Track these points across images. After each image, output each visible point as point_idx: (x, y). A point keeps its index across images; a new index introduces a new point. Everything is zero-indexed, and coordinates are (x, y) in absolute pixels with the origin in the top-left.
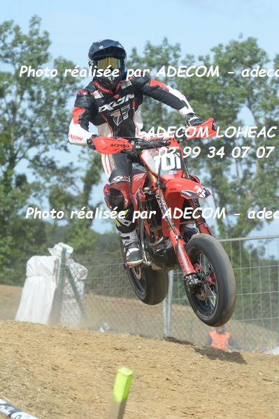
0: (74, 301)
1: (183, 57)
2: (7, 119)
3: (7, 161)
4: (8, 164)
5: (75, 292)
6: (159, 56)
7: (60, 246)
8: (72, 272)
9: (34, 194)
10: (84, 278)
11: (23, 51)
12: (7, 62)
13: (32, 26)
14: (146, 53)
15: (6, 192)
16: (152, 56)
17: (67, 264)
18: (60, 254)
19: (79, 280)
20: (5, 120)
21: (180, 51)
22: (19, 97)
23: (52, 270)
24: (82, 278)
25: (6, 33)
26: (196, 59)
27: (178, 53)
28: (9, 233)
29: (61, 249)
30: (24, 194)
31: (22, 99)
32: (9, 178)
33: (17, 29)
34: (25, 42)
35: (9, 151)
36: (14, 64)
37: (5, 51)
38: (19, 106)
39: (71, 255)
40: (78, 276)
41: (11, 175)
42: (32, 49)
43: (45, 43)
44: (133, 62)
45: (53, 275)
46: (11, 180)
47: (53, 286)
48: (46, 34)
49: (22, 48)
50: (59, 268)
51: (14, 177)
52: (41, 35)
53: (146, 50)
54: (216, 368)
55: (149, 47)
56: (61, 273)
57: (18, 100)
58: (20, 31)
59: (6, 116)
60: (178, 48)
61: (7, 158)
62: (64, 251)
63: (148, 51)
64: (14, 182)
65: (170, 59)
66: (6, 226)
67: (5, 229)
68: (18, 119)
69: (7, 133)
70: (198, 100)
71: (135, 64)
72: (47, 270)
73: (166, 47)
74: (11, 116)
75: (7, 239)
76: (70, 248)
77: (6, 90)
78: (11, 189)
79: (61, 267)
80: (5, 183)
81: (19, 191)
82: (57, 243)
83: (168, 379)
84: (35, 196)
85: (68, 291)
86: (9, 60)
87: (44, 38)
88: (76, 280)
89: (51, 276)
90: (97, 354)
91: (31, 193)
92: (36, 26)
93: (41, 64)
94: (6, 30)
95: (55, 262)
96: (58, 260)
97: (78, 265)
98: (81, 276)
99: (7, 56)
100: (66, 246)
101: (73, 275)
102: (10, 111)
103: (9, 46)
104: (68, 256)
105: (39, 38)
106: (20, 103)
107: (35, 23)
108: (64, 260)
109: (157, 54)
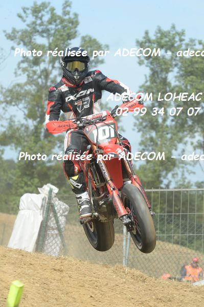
0: (56, 232)
1: (187, 41)
2: (40, 83)
3: (38, 117)
4: (38, 119)
5: (57, 225)
6: (167, 39)
7: (48, 186)
8: (56, 208)
9: (58, 145)
10: (66, 213)
11: (57, 28)
12: (43, 36)
13: (64, 8)
14: (157, 36)
15: (36, 142)
16: (161, 38)
17: (53, 202)
18: (47, 193)
19: (61, 215)
20: (38, 83)
21: (184, 36)
22: (51, 65)
23: (40, 206)
24: (64, 214)
25: (43, 13)
26: (197, 42)
27: (183, 37)
28: (36, 176)
29: (49, 189)
30: (50, 144)
31: (53, 67)
32: (39, 131)
33: (53, 10)
34: (58, 21)
35: (40, 110)
36: (49, 39)
37: (42, 27)
38: (51, 73)
39: (56, 194)
40: (61, 212)
41: (41, 129)
42: (64, 27)
43: (74, 23)
44: (145, 42)
45: (41, 210)
46: (40, 133)
47: (40, 219)
48: (76, 15)
49: (56, 25)
50: (46, 204)
51: (43, 130)
52: (72, 16)
53: (157, 33)
54: (133, 290)
55: (160, 31)
56: (47, 208)
57: (50, 68)
58: (55, 11)
59: (40, 80)
60: (182, 33)
61: (38, 115)
62: (51, 191)
63: (159, 35)
64: (42, 134)
65: (176, 42)
66: (34, 170)
67: (33, 172)
68: (49, 84)
69: (39, 94)
70: (196, 76)
71: (147, 44)
72: (36, 205)
73: (174, 32)
74: (44, 81)
75: (34, 181)
76: (56, 188)
77: (41, 60)
78: (40, 140)
79: (47, 204)
80: (35, 135)
81: (46, 142)
82: (46, 184)
83: (91, 297)
84: (59, 147)
85: (52, 223)
86: (45, 35)
87: (74, 18)
88: (59, 215)
89: (39, 211)
90: (38, 273)
91: (56, 144)
92: (68, 9)
93: (70, 40)
94: (43, 10)
95: (43, 199)
96: (46, 198)
97: (61, 203)
98: (64, 212)
99: (43, 32)
100: (53, 187)
101: (57, 211)
102: (42, 77)
103: (45, 23)
104: (53, 195)
105: (70, 18)
106: (51, 71)
107: (67, 6)
108: (50, 198)
109: (166, 37)
